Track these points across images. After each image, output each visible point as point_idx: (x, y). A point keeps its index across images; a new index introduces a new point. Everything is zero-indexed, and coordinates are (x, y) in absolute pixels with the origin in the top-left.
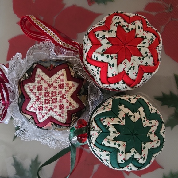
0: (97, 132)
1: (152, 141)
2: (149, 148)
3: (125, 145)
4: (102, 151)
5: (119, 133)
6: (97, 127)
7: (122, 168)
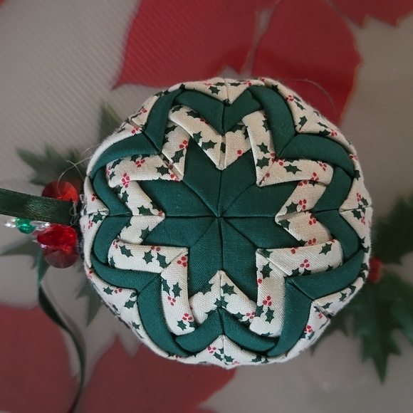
0: (92, 217)
1: (302, 244)
2: (290, 274)
3: (183, 258)
4: (111, 288)
5: (160, 215)
6: (93, 199)
7: (194, 353)
